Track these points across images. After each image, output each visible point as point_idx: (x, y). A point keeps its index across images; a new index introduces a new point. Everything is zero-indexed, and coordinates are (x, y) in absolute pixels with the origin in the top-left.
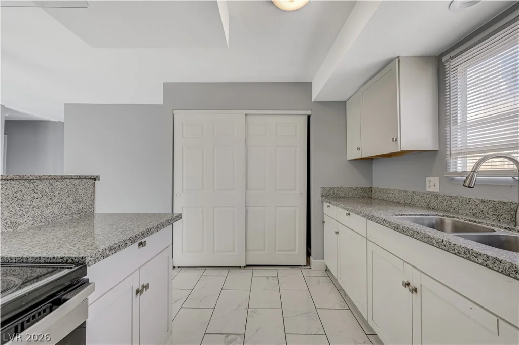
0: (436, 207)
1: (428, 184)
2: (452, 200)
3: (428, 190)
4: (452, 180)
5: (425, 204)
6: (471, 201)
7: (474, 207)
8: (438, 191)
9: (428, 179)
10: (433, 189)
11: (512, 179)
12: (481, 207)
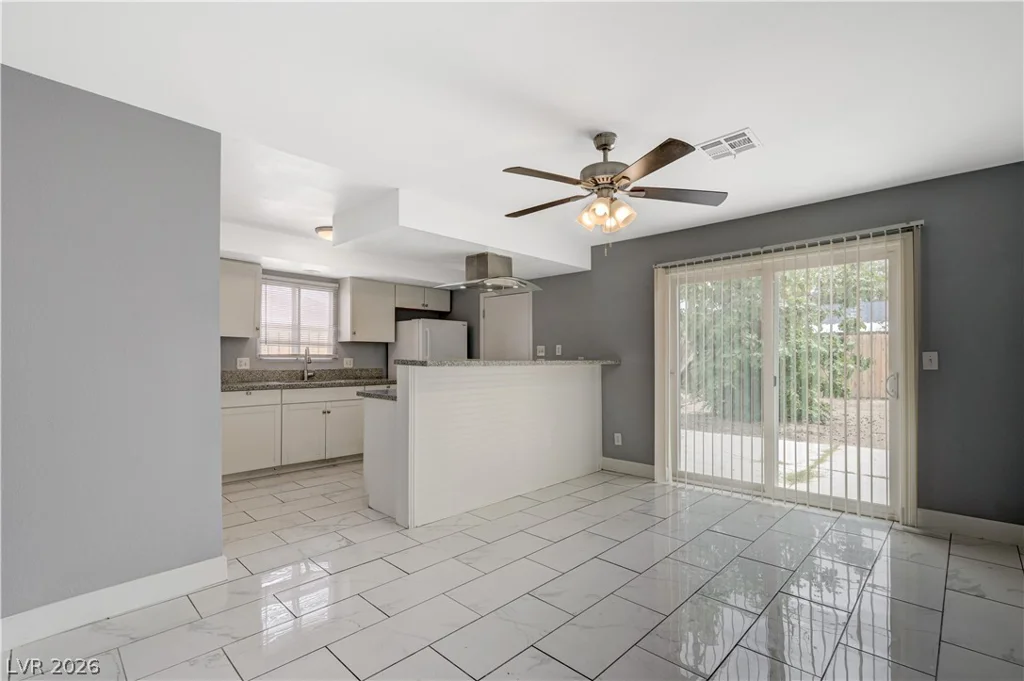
1: (239, 363)
2: (264, 373)
3: (239, 368)
4: (260, 359)
7: (278, 374)
8: (249, 368)
9: (239, 359)
10: (244, 367)
11: (296, 359)
12: (282, 375)
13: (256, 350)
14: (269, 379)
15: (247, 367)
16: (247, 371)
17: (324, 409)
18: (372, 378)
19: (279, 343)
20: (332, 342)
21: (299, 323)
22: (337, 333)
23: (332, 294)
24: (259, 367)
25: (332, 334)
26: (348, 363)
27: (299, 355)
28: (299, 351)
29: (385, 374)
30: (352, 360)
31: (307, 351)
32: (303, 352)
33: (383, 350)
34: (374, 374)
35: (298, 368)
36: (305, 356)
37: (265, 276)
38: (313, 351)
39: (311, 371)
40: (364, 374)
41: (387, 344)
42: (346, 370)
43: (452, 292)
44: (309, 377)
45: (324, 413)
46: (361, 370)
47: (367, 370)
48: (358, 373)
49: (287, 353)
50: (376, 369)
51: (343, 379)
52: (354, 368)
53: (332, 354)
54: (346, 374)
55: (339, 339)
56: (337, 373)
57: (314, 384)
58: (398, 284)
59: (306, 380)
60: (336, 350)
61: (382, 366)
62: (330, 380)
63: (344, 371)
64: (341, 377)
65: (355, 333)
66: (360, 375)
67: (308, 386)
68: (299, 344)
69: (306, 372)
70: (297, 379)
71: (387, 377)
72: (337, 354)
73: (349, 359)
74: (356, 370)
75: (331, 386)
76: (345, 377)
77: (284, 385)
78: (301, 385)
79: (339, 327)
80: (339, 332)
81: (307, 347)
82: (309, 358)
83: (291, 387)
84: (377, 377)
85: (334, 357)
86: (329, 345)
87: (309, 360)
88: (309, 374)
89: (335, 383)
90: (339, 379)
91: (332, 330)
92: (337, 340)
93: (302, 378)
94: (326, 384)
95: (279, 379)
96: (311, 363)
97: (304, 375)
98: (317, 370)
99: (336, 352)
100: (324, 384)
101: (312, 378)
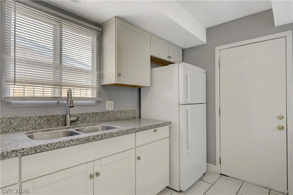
2: (12, 121)
6: (31, 118)
7: (34, 122)
11: (57, 102)
12: (39, 121)
14: (21, 129)
17: (91, 172)
20: (95, 85)
22: (100, 77)
25: (95, 78)
26: (109, 106)
27: (60, 98)
28: (61, 92)
29: (137, 116)
30: (113, 102)
31: (69, 93)
32: (65, 95)
33: (137, 93)
34: (130, 115)
35: (59, 112)
36: (67, 99)
38: (77, 93)
39: (74, 116)
40: (123, 115)
41: (139, 89)
42: (108, 112)
43: (183, 50)
44: (72, 122)
45: (91, 177)
46: (121, 112)
47: (125, 112)
48: (118, 115)
50: (132, 111)
51: (106, 121)
52: (115, 110)
53: (95, 97)
54: (108, 117)
55: (103, 82)
56: (100, 116)
57: (78, 139)
58: (152, 34)
59: (69, 126)
60: (99, 93)
61: (135, 107)
62: (94, 125)
63: (107, 113)
64: (104, 120)
65: (120, 75)
66: (119, 116)
67: (67, 144)
68: (61, 86)
69: (68, 116)
70: (58, 125)
71: (140, 117)
72: (99, 97)
73: (110, 102)
74: (117, 112)
75: (100, 139)
76: (107, 120)
77: (23, 149)
78: (58, 145)
79: (103, 70)
80: (103, 74)
81: (69, 89)
82: (70, 101)
83: (38, 151)
84: (133, 118)
85: (98, 100)
86: (93, 88)
87: (71, 104)
88: (72, 119)
89: (105, 134)
90: (103, 121)
91: (95, 73)
92: (100, 83)
93: (64, 124)
94: (95, 137)
95: (35, 127)
96: (73, 107)
97: (65, 120)
98: (81, 114)
99: (99, 94)
100: (92, 138)
101: (76, 122)
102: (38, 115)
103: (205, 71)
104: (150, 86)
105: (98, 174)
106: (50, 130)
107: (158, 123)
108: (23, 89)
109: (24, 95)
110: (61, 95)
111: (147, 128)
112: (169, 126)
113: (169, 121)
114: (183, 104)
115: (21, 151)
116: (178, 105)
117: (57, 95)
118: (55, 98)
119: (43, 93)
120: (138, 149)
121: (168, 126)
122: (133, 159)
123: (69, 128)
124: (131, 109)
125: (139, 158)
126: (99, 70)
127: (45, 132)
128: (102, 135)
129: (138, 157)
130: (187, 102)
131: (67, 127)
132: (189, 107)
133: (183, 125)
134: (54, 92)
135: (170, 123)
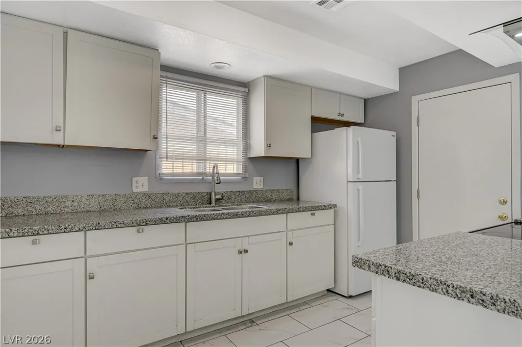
0: (148, 206)
1: (134, 185)
2: (165, 197)
3: (135, 190)
4: (161, 179)
5: (134, 205)
6: (180, 195)
7: (182, 198)
8: (147, 190)
9: (134, 179)
10: (140, 190)
11: (202, 178)
12: (186, 198)
13: (156, 167)
14: (171, 204)
15: (145, 189)
16: (144, 194)
17: (239, 247)
18: (282, 201)
19: (183, 158)
20: (241, 158)
21: (205, 134)
22: (247, 147)
23: (240, 100)
24: (160, 189)
25: (241, 149)
26: (258, 183)
27: (204, 173)
28: (205, 167)
29: (295, 197)
30: (262, 178)
31: (215, 168)
32: (210, 170)
33: (294, 166)
34: (285, 195)
35: (204, 189)
36: (213, 175)
37: (165, 74)
38: (222, 169)
39: (219, 194)
40: (275, 195)
41: (298, 161)
42: (256, 191)
43: (365, 100)
44: (217, 200)
45: (240, 252)
46: (272, 191)
47: (278, 191)
48: (269, 195)
49: (190, 171)
50: (287, 190)
51: (253, 202)
52: (264, 189)
53: (241, 172)
54: (256, 197)
55: (249, 154)
56: (246, 195)
57: (228, 213)
58: (313, 87)
59: (214, 205)
60: (246, 167)
61: (292, 186)
62: (240, 205)
63: (254, 193)
64: (252, 200)
65: (270, 146)
66: (270, 197)
67: (220, 216)
68: (206, 160)
69: (213, 194)
70: (203, 203)
71: (298, 199)
72: (246, 172)
73: (259, 178)
74: (267, 191)
75: (248, 216)
76: (255, 200)
77: (189, 216)
78: (212, 216)
79: (249, 139)
80: (250, 144)
81: (215, 164)
82: (217, 177)
83: (199, 219)
84: (288, 200)
85: (244, 176)
86: (238, 162)
87: (217, 180)
88: (217, 197)
89: (253, 211)
90: (249, 202)
91: (241, 143)
92: (247, 155)
93: (208, 202)
94: (243, 213)
95: (183, 203)
96: (220, 183)
97: (210, 198)
98: (226, 192)
99: (245, 169)
100: (240, 213)
101: (220, 201)
102: (185, 192)
103: (394, 133)
104: (310, 157)
105: (246, 251)
106: (197, 208)
107: (317, 205)
108: (181, 165)
109: (173, 171)
110: (206, 170)
111: (301, 209)
112: (335, 211)
113: (333, 203)
114: (352, 180)
115: (188, 218)
116: (346, 182)
117: (202, 171)
118: (199, 174)
119: (192, 169)
120: (290, 233)
121: (332, 211)
122: (284, 243)
123: (214, 206)
124: (286, 188)
125: (291, 244)
126: (246, 139)
127: (193, 209)
128: (250, 212)
129: (290, 242)
130: (358, 178)
131: (212, 205)
132: (360, 186)
133: (352, 210)
134: (198, 167)
135: (335, 206)
